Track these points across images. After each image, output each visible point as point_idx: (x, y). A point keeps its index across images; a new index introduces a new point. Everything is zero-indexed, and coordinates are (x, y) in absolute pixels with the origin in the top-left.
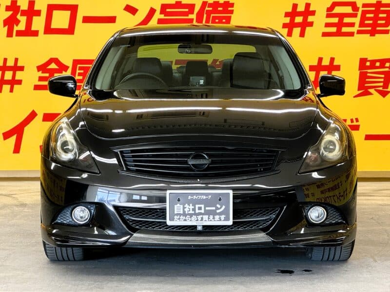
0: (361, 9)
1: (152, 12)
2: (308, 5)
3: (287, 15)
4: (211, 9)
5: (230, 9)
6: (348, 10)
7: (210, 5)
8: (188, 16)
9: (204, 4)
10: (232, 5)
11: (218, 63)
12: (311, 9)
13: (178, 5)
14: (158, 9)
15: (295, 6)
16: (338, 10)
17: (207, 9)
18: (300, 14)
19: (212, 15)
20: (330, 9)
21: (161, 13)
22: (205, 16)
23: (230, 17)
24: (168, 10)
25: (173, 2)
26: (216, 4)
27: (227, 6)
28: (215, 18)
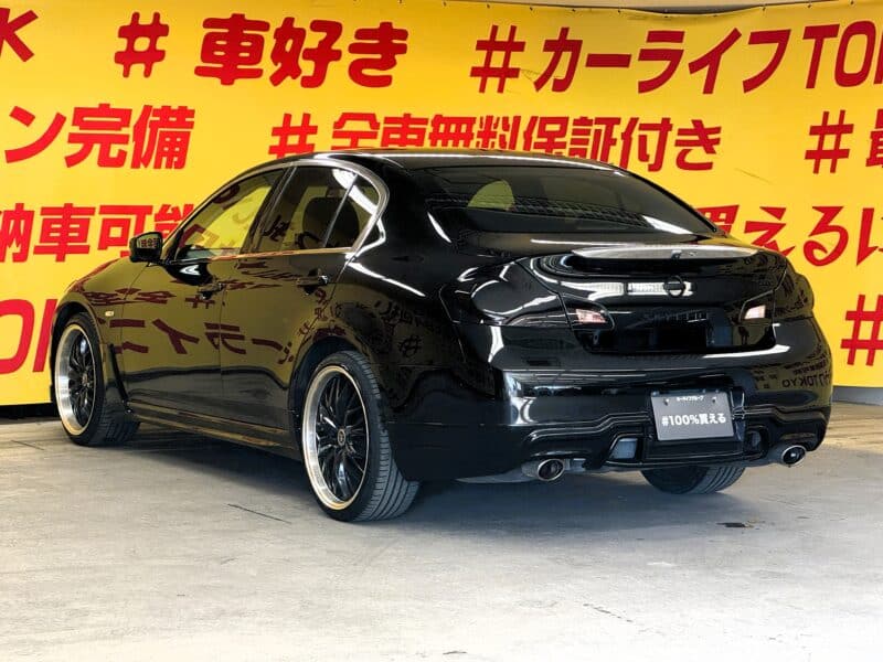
0: (382, 126)
1: (59, 121)
2: (306, 117)
3: (276, 131)
4: (157, 119)
5: (188, 120)
6: (364, 126)
7: (156, 113)
8: (120, 129)
9: (147, 110)
10: (191, 113)
11: (170, 211)
12: (312, 123)
13: (104, 109)
14: (69, 116)
15: (288, 118)
16: (351, 126)
17: (151, 118)
18: (295, 131)
19: (160, 129)
20: (339, 124)
21: (75, 123)
22: (148, 130)
23: (186, 137)
24: (86, 119)
25: (94, 104)
26: (165, 111)
27: (184, 115)
28: (163, 135)
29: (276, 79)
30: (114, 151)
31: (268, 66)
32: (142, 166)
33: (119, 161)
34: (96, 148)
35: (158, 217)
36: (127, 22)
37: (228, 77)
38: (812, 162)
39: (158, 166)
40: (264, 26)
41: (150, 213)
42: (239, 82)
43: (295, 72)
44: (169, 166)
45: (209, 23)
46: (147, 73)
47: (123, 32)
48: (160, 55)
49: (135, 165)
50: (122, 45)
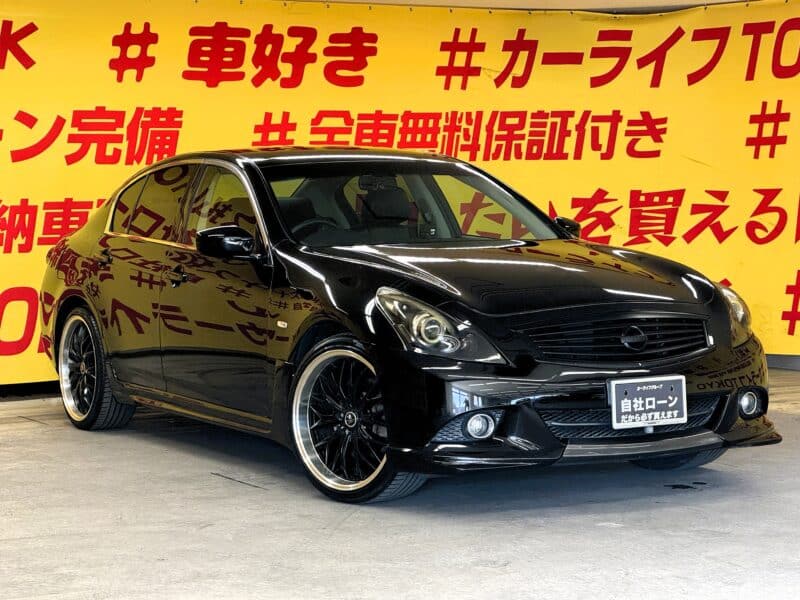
0: (356, 122)
1: (60, 123)
2: (286, 115)
3: (258, 129)
4: (149, 119)
5: (177, 119)
6: (339, 122)
7: (148, 114)
8: (114, 130)
9: (139, 111)
10: (180, 114)
12: (291, 121)
13: (100, 112)
14: (69, 119)
15: (268, 116)
16: (327, 122)
17: (143, 119)
18: (275, 128)
19: (151, 129)
20: (316, 121)
21: (74, 125)
22: (140, 130)
23: (176, 134)
24: (84, 121)
25: (92, 108)
26: (156, 112)
27: (173, 116)
28: (155, 134)
29: (257, 81)
30: (110, 149)
31: (249, 69)
32: (135, 162)
33: (114, 159)
34: (93, 147)
36: (120, 31)
37: (213, 79)
38: (753, 148)
39: (149, 162)
40: (246, 33)
42: (223, 85)
43: (274, 74)
45: (194, 31)
46: (139, 78)
47: (117, 41)
48: (151, 61)
49: (129, 162)
50: (116, 52)
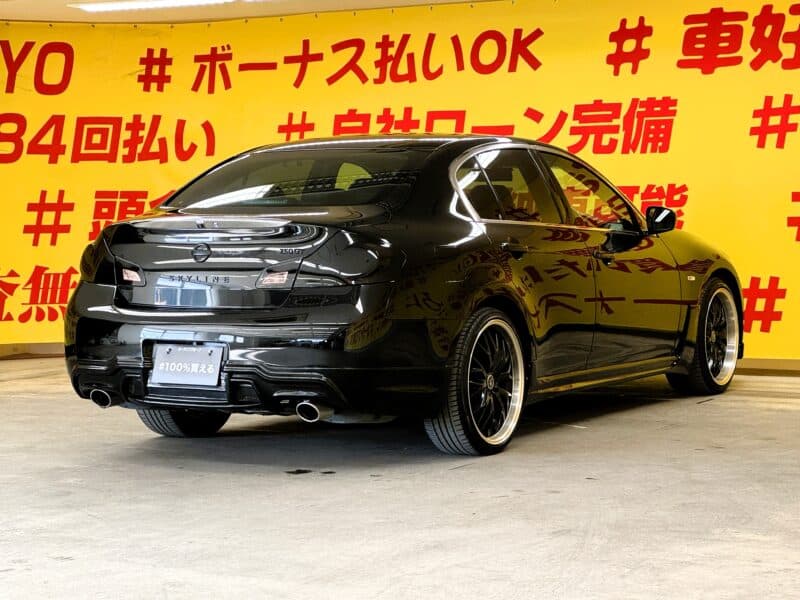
1: (562, 117)
2: (788, 98)
3: (757, 114)
4: (643, 109)
5: (671, 108)
7: (643, 104)
8: (611, 121)
9: (635, 102)
10: (674, 103)
12: (794, 103)
13: (598, 105)
14: (571, 112)
15: (769, 100)
17: (638, 109)
18: (776, 112)
19: (645, 119)
21: (575, 118)
22: (636, 121)
23: (669, 124)
24: (584, 114)
25: (590, 101)
26: (651, 103)
27: (668, 105)
28: (649, 123)
29: (756, 64)
30: (606, 139)
31: (747, 52)
32: (631, 151)
33: (610, 148)
34: (592, 138)
35: (644, 196)
36: (616, 27)
37: (708, 66)
39: (644, 151)
40: (743, 16)
41: (637, 193)
42: (720, 71)
43: (776, 56)
44: (654, 150)
45: (689, 20)
46: (634, 70)
47: (614, 37)
48: (645, 54)
49: (625, 151)
50: (612, 48)
